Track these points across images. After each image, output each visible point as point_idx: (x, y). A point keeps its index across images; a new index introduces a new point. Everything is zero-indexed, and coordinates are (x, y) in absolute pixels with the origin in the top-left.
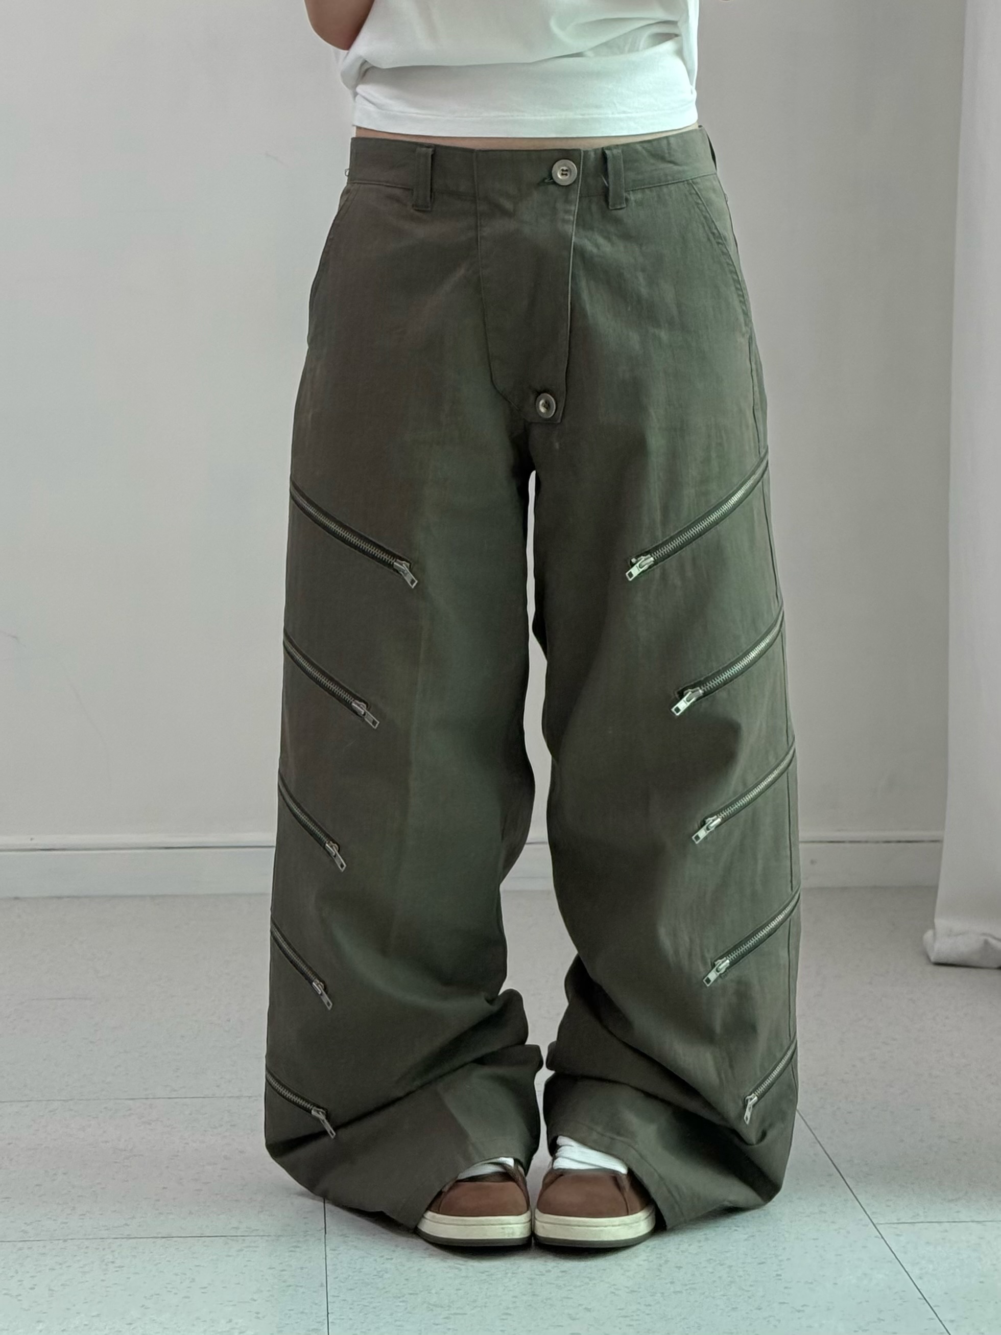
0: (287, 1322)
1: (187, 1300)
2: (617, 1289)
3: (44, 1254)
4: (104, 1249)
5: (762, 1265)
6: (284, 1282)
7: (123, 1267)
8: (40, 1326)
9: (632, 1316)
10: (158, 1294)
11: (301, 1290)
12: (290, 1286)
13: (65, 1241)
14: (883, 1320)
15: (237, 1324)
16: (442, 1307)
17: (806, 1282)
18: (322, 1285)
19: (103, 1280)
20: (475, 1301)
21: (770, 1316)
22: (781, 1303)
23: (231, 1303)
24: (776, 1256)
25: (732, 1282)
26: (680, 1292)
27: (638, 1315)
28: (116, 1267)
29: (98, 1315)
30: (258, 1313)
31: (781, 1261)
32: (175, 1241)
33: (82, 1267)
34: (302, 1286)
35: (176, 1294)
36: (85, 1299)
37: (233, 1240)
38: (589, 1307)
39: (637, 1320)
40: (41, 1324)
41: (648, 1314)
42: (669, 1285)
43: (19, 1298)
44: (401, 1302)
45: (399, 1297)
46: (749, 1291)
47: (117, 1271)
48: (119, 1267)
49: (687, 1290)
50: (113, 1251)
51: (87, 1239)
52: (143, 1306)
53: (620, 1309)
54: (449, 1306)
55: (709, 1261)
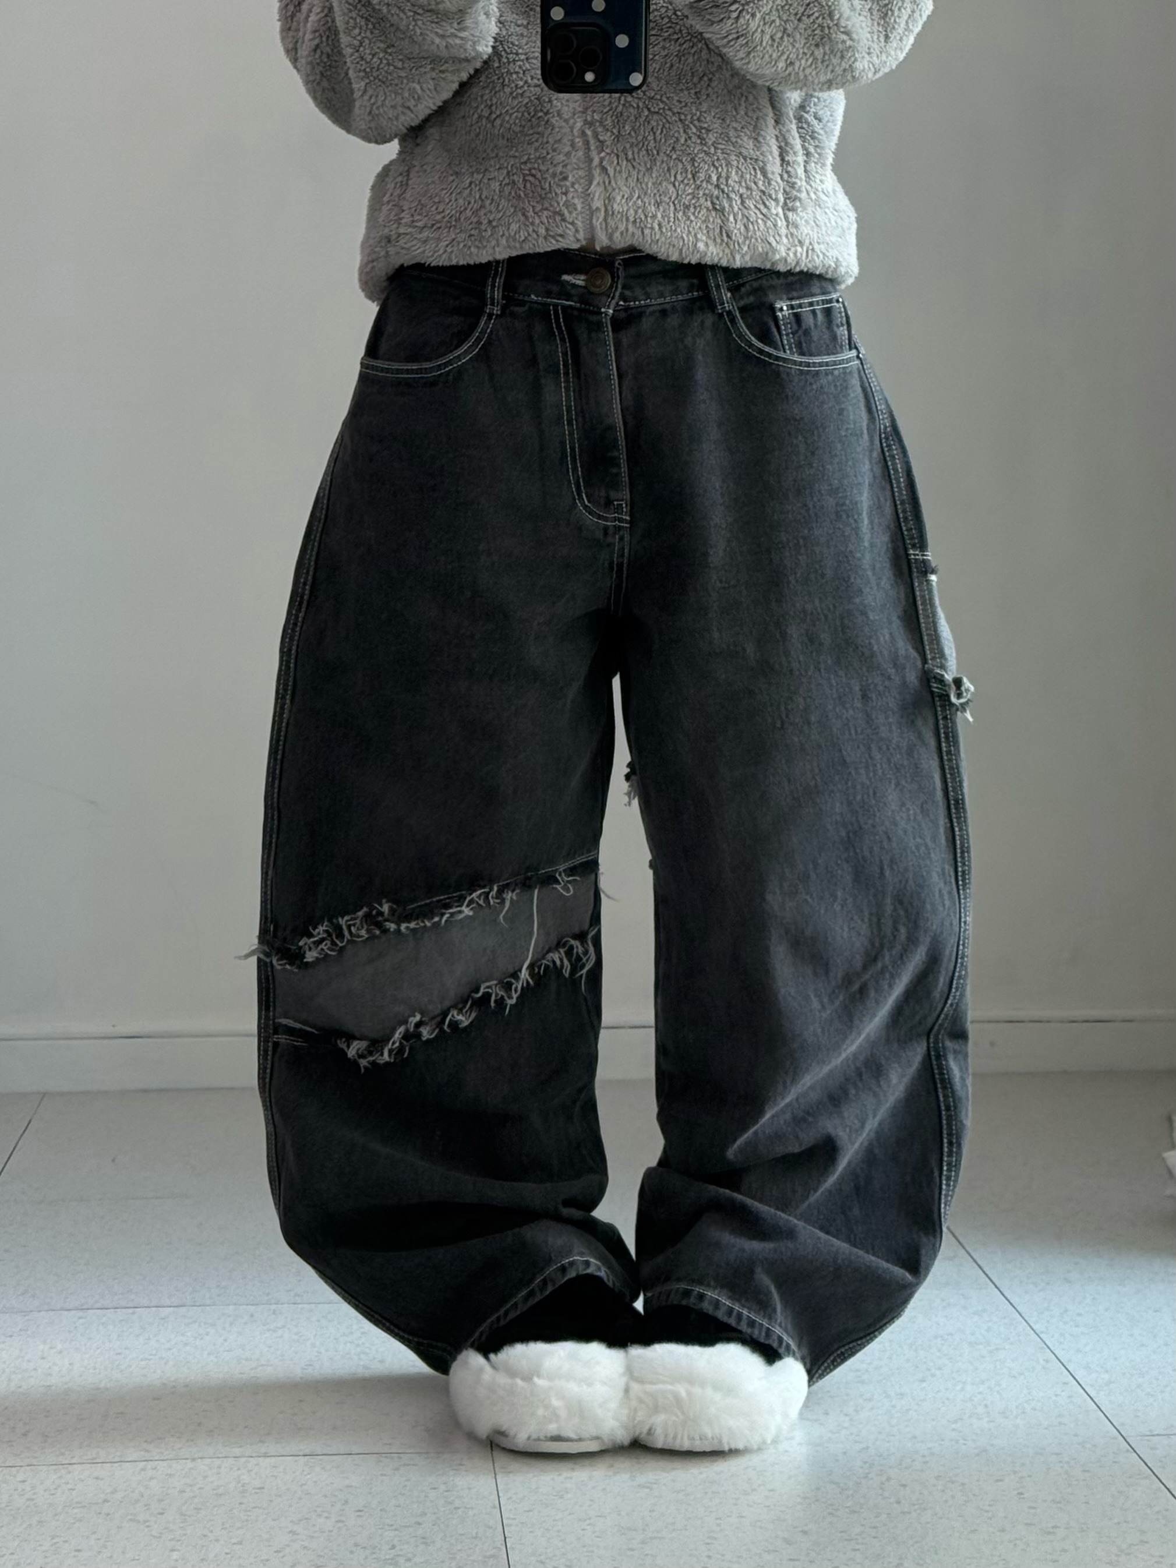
0: (459, 1548)
1: (340, 1525)
2: (837, 1510)
3: (170, 1475)
4: (239, 1469)
5: (1000, 1483)
6: (450, 1503)
7: (263, 1488)
8: (175, 1555)
9: (857, 1539)
10: (307, 1519)
11: (471, 1513)
12: (459, 1508)
13: (193, 1460)
14: (1147, 1542)
15: (401, 1550)
16: (635, 1530)
17: (1054, 1501)
18: (494, 1507)
19: (241, 1503)
20: (673, 1524)
21: (1017, 1539)
22: (1027, 1524)
23: (393, 1528)
24: (1015, 1472)
25: (966, 1501)
26: (909, 1513)
27: (864, 1539)
28: (254, 1489)
29: (240, 1543)
30: (423, 1538)
31: (1022, 1477)
32: (320, 1460)
33: (214, 1489)
34: (472, 1508)
35: (327, 1518)
36: (223, 1524)
37: (386, 1457)
38: (805, 1528)
39: (862, 1544)
40: (176, 1553)
41: (874, 1538)
42: (895, 1505)
43: (147, 1524)
44: (588, 1525)
45: (585, 1520)
46: (987, 1511)
47: (256, 1493)
48: (259, 1488)
49: (915, 1510)
50: (250, 1471)
51: (218, 1458)
52: (291, 1532)
53: (842, 1532)
54: (644, 1530)
55: (938, 1478)
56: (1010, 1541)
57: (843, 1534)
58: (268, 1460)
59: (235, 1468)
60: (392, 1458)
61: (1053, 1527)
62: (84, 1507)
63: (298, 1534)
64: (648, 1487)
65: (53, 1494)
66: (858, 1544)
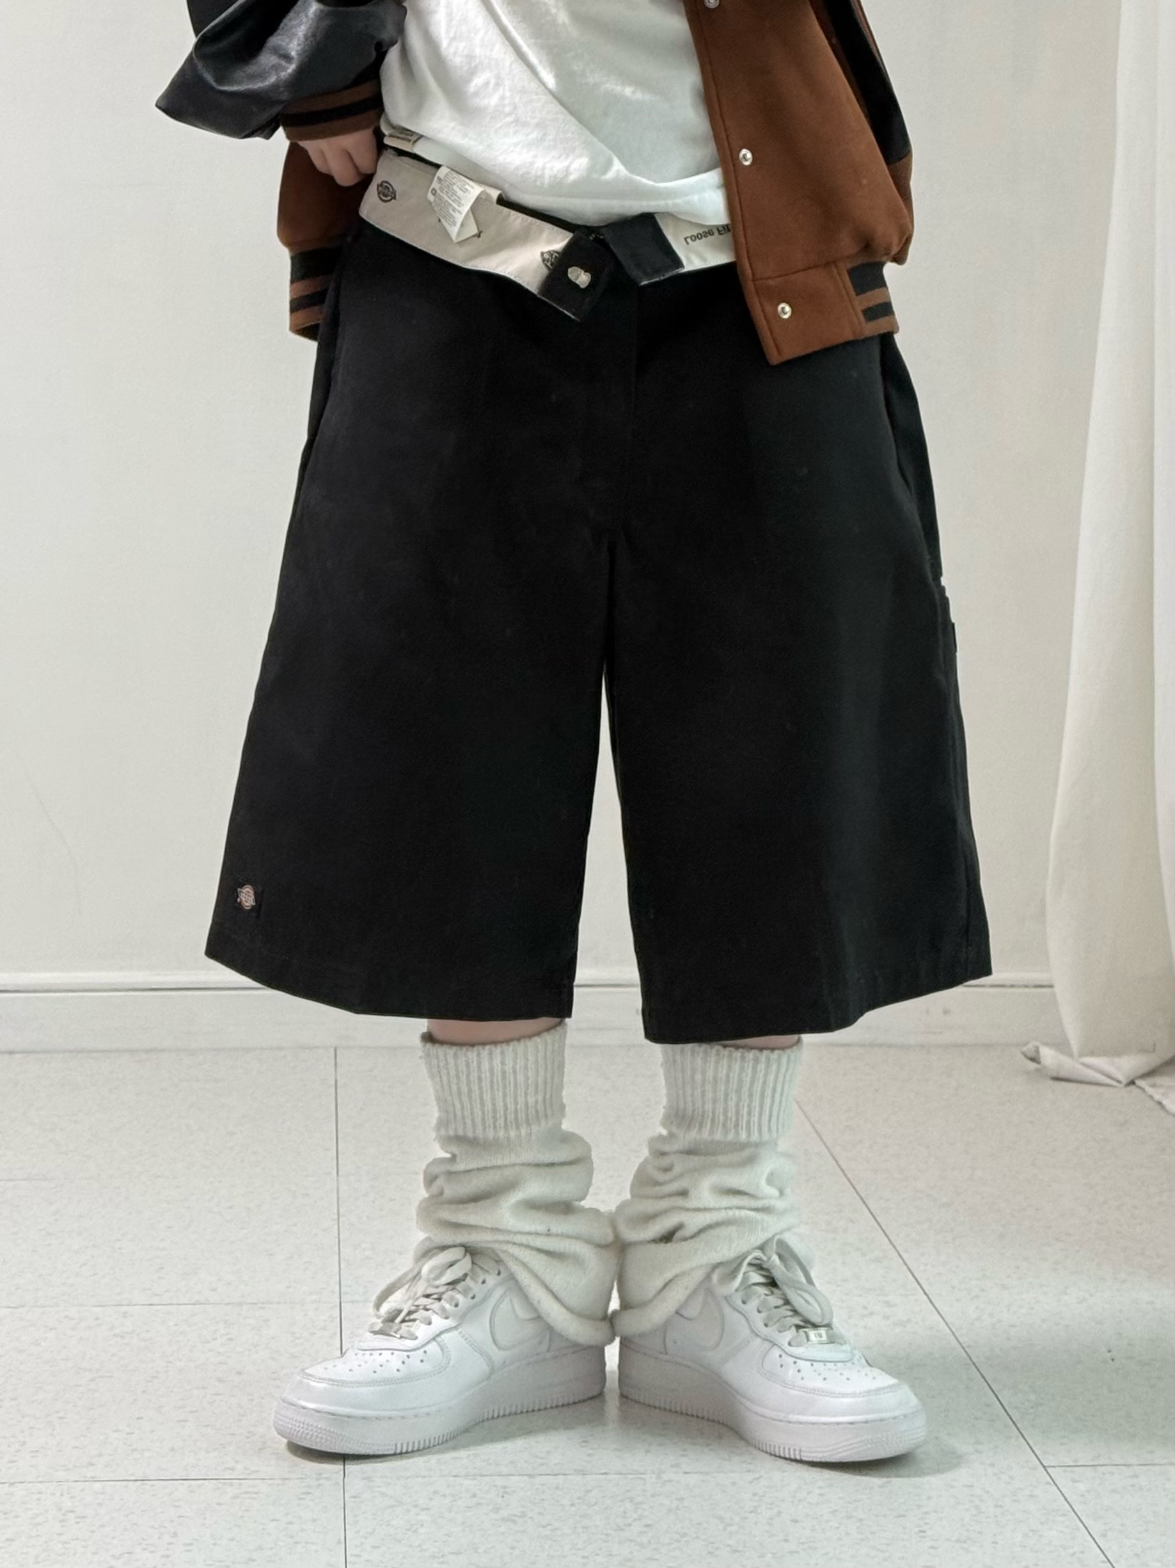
5: (902, 1518)
6: (292, 1537)
11: (314, 1547)
13: (13, 1484)
24: (920, 1507)
26: (797, 1552)
28: (77, 1518)
32: (152, 1486)
34: (313, 1544)
37: (226, 1484)
48: (84, 1517)
49: (806, 1549)
50: (73, 1498)
51: (40, 1482)
58: (98, 1485)
59: (58, 1494)
60: (231, 1485)
64: (514, 1522)
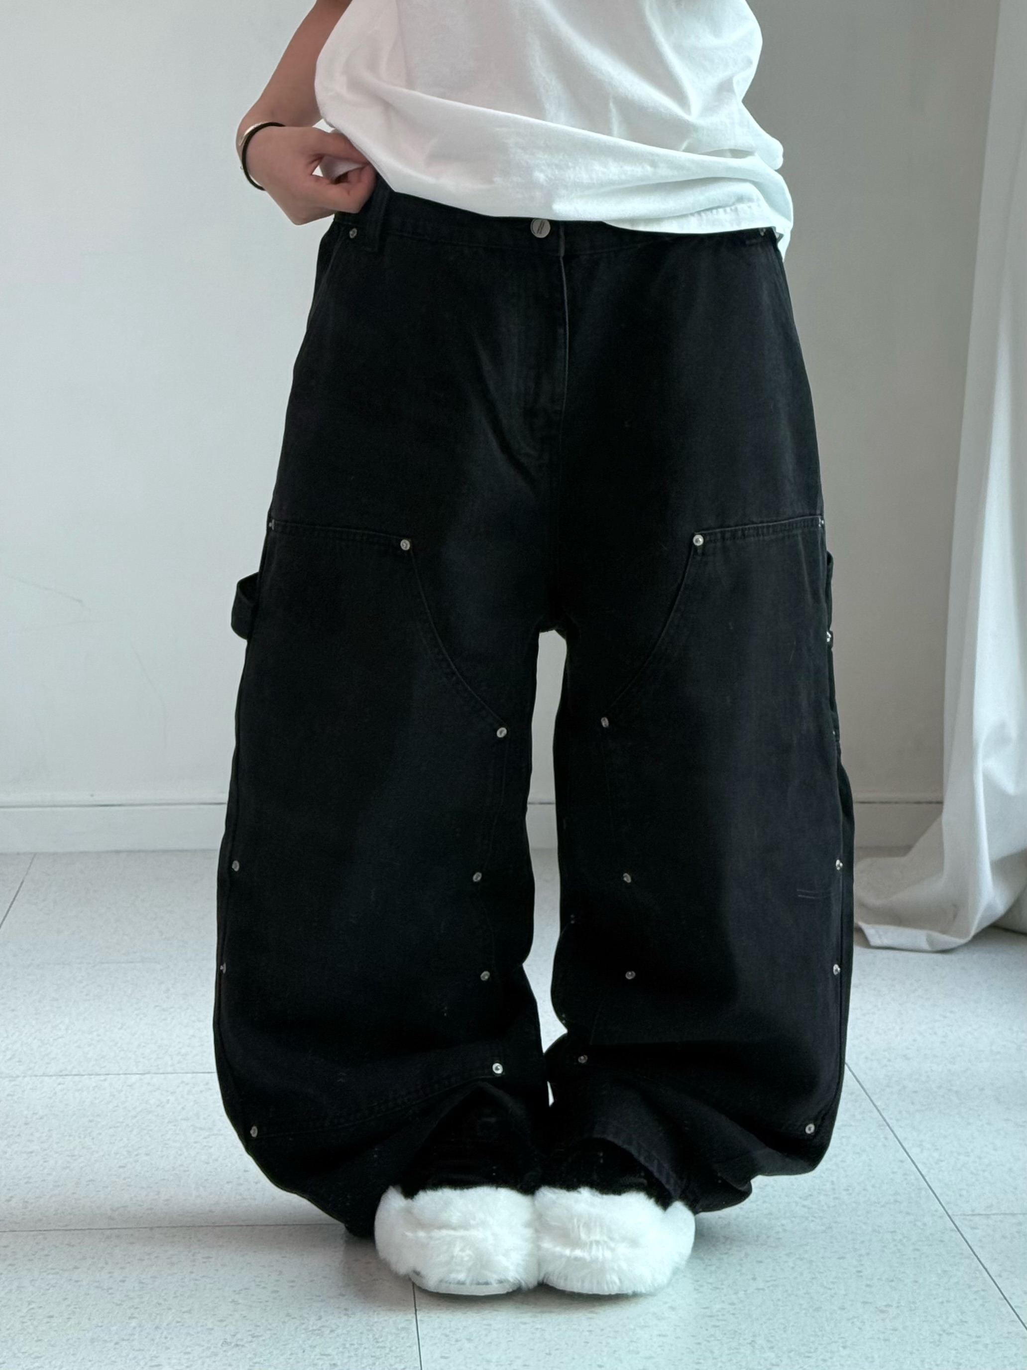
3: (132, 1243)
17: (888, 1280)
22: (864, 1302)
25: (813, 1279)
56: (848, 1320)
57: (707, 1310)
61: (888, 1306)
62: (57, 1273)
63: (239, 1304)
65: (32, 1260)
66: (718, 1320)
